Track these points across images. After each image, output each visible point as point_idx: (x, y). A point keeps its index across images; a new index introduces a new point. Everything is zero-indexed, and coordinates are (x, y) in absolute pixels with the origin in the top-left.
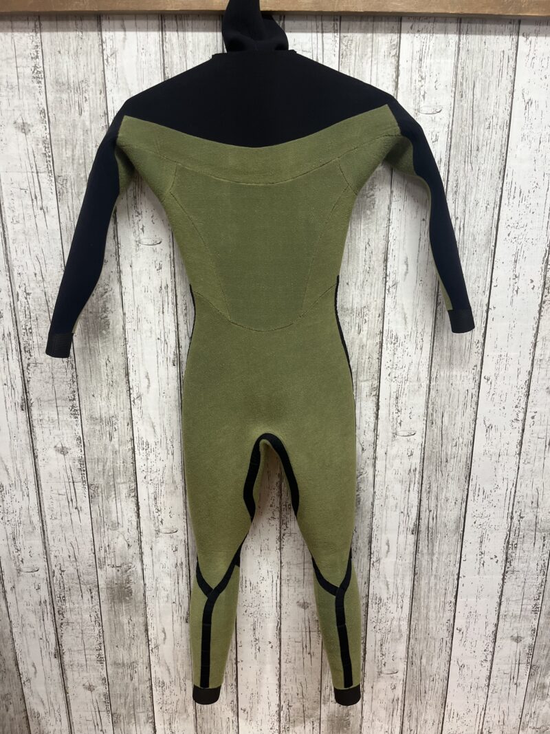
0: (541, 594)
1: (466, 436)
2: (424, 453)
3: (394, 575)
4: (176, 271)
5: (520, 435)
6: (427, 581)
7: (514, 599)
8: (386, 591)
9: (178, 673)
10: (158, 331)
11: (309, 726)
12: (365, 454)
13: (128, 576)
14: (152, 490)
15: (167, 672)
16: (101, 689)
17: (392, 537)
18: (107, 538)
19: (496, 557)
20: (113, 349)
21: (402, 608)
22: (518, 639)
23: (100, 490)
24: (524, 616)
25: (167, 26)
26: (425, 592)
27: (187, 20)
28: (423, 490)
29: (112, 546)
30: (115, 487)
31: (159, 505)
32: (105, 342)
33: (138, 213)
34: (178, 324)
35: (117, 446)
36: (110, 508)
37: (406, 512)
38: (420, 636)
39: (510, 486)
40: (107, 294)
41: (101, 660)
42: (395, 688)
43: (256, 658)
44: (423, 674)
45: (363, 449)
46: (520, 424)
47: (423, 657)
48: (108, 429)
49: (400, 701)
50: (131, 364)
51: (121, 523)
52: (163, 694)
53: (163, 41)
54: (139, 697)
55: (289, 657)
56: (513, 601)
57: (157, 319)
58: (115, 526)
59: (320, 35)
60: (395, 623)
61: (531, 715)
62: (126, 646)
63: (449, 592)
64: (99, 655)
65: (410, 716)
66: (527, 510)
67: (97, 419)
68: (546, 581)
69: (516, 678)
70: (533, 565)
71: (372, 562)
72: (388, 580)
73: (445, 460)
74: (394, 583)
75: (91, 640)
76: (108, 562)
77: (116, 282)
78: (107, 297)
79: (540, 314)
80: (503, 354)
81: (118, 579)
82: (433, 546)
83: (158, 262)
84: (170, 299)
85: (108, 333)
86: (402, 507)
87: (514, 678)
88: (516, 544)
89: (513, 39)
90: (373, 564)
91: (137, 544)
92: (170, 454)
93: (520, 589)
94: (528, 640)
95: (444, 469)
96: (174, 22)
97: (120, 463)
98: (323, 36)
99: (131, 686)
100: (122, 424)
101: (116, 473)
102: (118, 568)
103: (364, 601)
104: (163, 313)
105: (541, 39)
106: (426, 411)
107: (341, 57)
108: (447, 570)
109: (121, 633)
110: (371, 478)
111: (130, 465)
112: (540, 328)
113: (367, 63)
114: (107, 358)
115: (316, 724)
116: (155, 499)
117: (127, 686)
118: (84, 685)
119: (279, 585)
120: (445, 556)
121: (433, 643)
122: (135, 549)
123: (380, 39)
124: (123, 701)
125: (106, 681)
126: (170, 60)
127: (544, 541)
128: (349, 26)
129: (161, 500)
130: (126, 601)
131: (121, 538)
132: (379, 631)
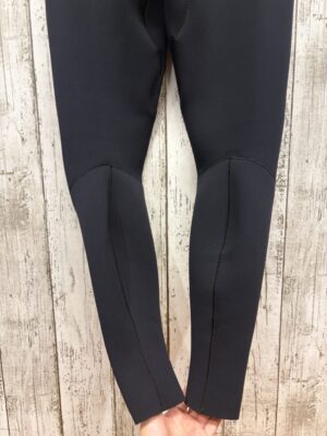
11: (262, 417)
13: (23, 188)
15: (77, 334)
62: (23, 296)
81: (9, 193)
91: (33, 137)
102: (9, 176)
115: (272, 413)
117: (25, 356)
122: (31, 146)
124: (19, 378)
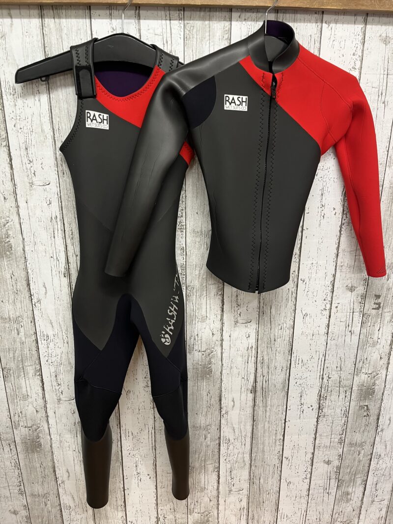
0: (344, 431)
1: (288, 322)
2: (258, 335)
3: (239, 422)
4: (63, 205)
5: (327, 320)
6: (262, 426)
7: (325, 435)
8: (233, 434)
9: (81, 499)
10: (51, 252)
12: (215, 338)
14: (53, 370)
16: (24, 513)
17: (236, 396)
18: (19, 406)
19: (312, 406)
20: (16, 265)
21: (245, 445)
22: (328, 463)
23: (11, 372)
24: (332, 446)
25: (45, 14)
26: (261, 433)
27: (62, 9)
28: (258, 361)
29: (24, 413)
30: (23, 369)
31: (59, 380)
32: (9, 261)
33: (30, 161)
34: (66, 246)
35: (23, 339)
36: (20, 384)
37: (246, 378)
38: (259, 463)
39: (321, 356)
40: (8, 224)
41: (22, 493)
42: (241, 501)
43: (138, 486)
44: (261, 490)
45: (213, 334)
46: (327, 312)
47: (261, 478)
48: (15, 326)
49: (245, 509)
50: (31, 277)
51: (30, 395)
52: (70, 514)
53: (42, 26)
54: (52, 517)
55: (163, 484)
56: (324, 436)
57: (50, 242)
58: (26, 397)
59: (168, 22)
60: (240, 456)
61: (339, 513)
63: (278, 432)
64: (20, 489)
65: (253, 519)
66: (333, 373)
67: (6, 319)
68: (348, 421)
69: (328, 489)
70: (338, 411)
71: (222, 414)
72: (234, 426)
73: (273, 340)
74: (239, 428)
75: (13, 479)
76: (21, 424)
77: (15, 214)
78: (9, 226)
79: (340, 232)
80: (314, 262)
82: (266, 401)
83: (48, 199)
84: (59, 226)
85: (11, 254)
86: (243, 374)
87: (326, 489)
88: (326, 397)
89: (318, 26)
90: (223, 416)
92: (66, 343)
93: (329, 427)
94: (336, 463)
95: (273, 346)
96: (51, 11)
97: (26, 351)
98: (170, 23)
99: (46, 509)
100: (26, 322)
101: (24, 359)
103: (217, 442)
104: (54, 237)
105: (339, 26)
106: (258, 305)
107: (185, 39)
108: (277, 417)
109: (35, 473)
110: (220, 355)
111: (34, 352)
112: (340, 243)
113: (206, 45)
114: (11, 273)
116: (56, 376)
118: (10, 511)
119: (153, 434)
120: (275, 407)
121: (268, 468)
123: (215, 25)
125: (26, 507)
126: (49, 41)
127: (346, 393)
128: (191, 15)
129: (60, 377)
130: (37, 451)
131: (30, 406)
132: (228, 462)
